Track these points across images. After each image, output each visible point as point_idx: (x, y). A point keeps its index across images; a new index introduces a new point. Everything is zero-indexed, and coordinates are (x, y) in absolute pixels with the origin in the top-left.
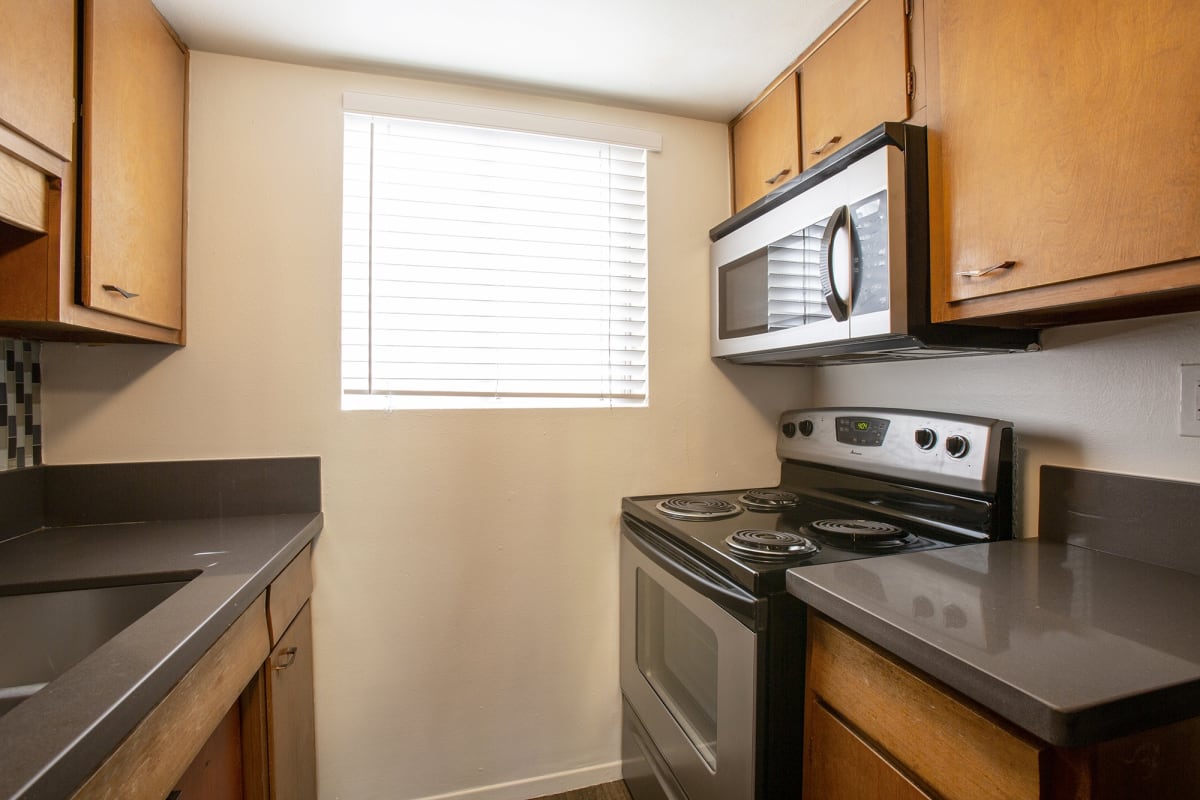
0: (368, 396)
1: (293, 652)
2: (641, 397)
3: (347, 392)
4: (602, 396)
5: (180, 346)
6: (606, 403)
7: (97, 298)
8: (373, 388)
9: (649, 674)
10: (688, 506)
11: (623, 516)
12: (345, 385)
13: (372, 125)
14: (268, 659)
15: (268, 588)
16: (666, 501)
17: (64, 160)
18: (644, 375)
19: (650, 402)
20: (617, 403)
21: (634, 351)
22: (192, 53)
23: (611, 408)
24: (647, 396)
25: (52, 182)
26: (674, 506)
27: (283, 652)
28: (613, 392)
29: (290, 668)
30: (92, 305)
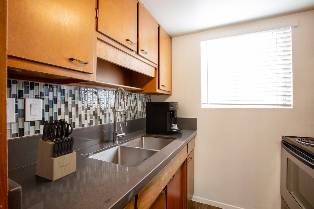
0: (207, 105)
1: (191, 158)
2: (290, 105)
3: (203, 104)
4: (274, 105)
5: (171, 95)
6: (276, 107)
7: (161, 88)
8: (208, 103)
9: (292, 193)
10: (310, 141)
11: (282, 141)
12: (202, 102)
13: (207, 43)
14: (187, 158)
15: (188, 144)
16: (300, 139)
17: (157, 65)
18: (291, 98)
19: (293, 107)
20: (280, 107)
21: (287, 91)
22: (172, 38)
23: (278, 109)
24: (292, 105)
25: (155, 68)
26: (303, 140)
27: (189, 158)
28: (278, 104)
29: (191, 161)
30: (161, 89)
